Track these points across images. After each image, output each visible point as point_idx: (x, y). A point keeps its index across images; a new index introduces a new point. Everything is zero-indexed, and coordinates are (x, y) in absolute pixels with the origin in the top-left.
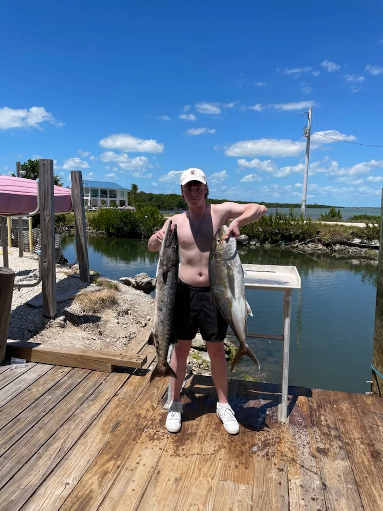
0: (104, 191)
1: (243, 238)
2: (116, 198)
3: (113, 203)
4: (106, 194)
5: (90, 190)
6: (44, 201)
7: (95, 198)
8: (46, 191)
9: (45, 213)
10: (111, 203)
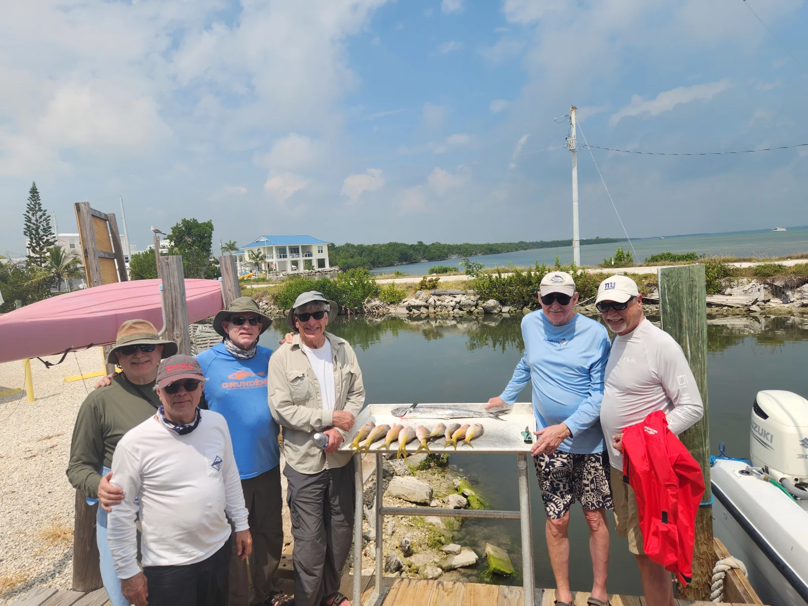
0: (295, 249)
1: (492, 304)
2: (312, 256)
3: (308, 264)
4: (298, 252)
5: (274, 249)
6: (171, 316)
7: (283, 259)
8: (174, 302)
9: (175, 333)
10: (306, 263)
